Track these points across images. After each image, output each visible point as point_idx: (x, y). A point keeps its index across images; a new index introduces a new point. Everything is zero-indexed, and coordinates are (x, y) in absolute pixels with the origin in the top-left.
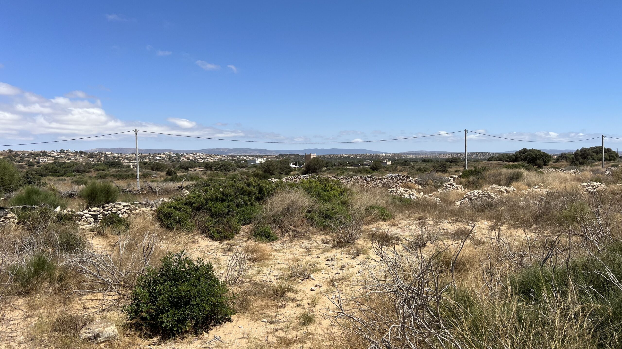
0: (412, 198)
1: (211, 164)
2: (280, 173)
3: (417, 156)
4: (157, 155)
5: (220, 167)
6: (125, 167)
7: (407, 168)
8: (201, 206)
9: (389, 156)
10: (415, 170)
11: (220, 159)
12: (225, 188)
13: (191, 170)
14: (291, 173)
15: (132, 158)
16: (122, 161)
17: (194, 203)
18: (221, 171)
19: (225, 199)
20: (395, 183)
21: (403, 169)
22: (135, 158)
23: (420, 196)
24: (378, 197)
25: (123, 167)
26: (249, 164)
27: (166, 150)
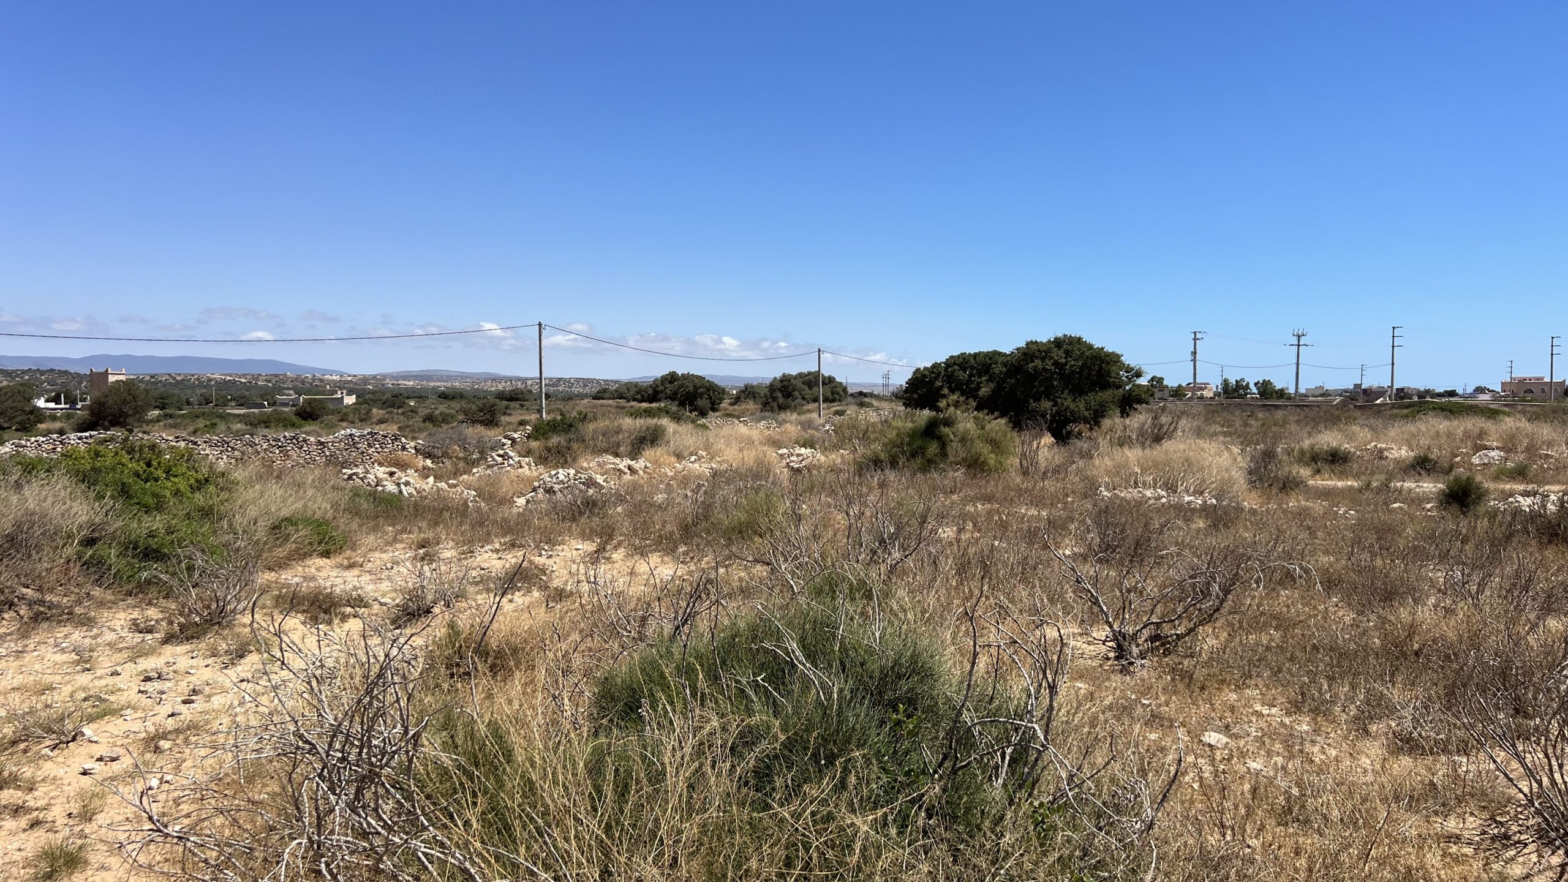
0: (405, 493)
3: (425, 383)
7: (398, 414)
9: (351, 381)
10: (418, 419)
14: (39, 425)
20: (363, 453)
21: (387, 416)
23: (424, 487)
24: (310, 492)
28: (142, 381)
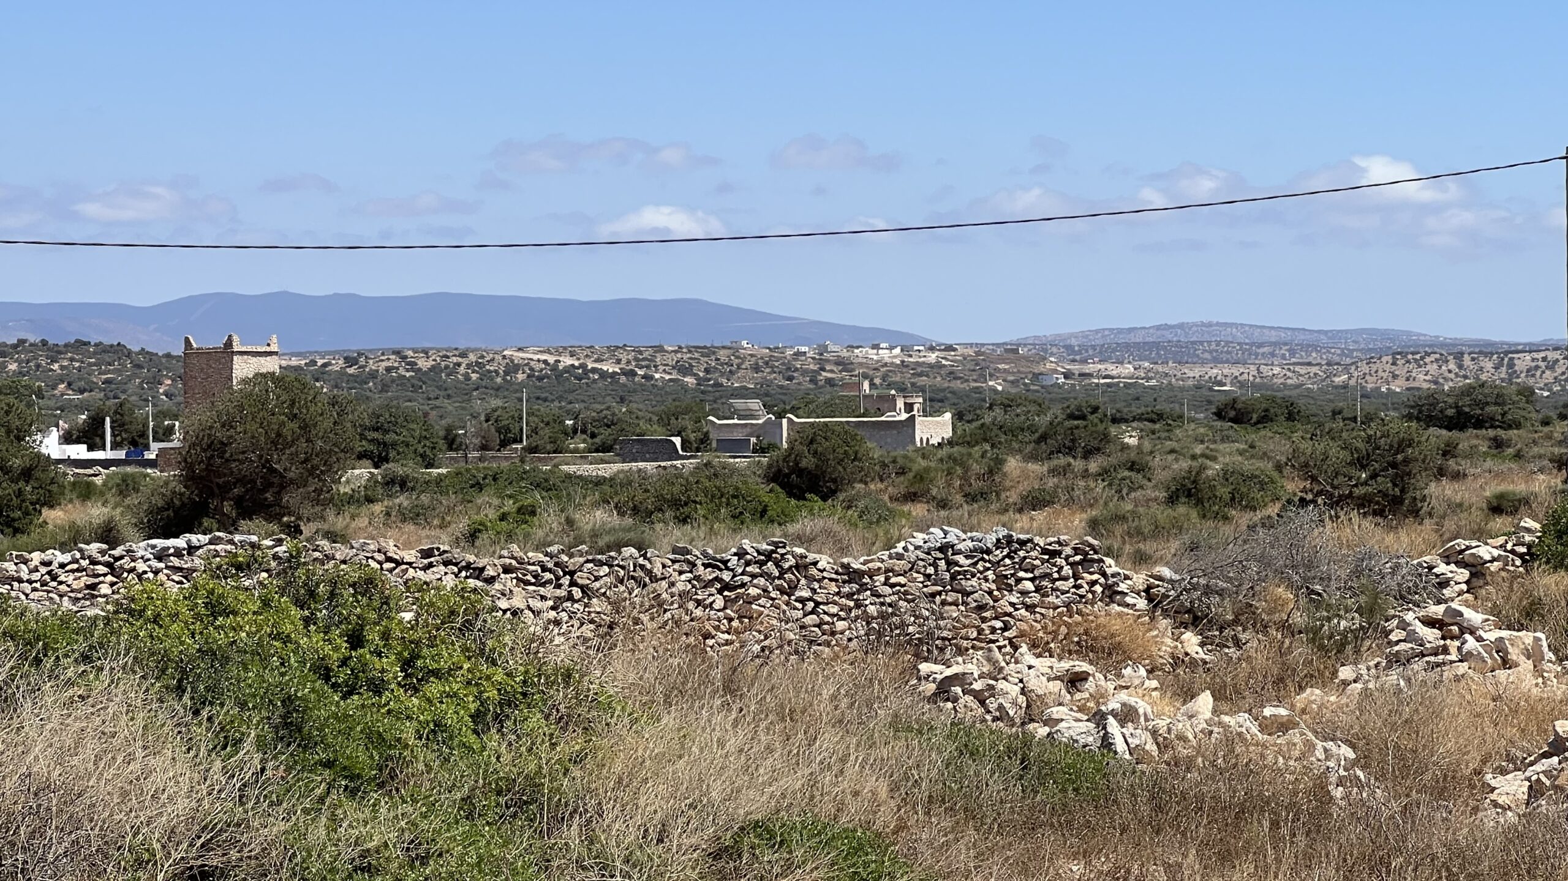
0: (1120, 746)
3: (1170, 367)
7: (1085, 475)
9: (937, 366)
10: (1151, 493)
14: (46, 512)
20: (981, 608)
21: (1051, 482)
23: (1182, 726)
24: (829, 740)
28: (321, 374)
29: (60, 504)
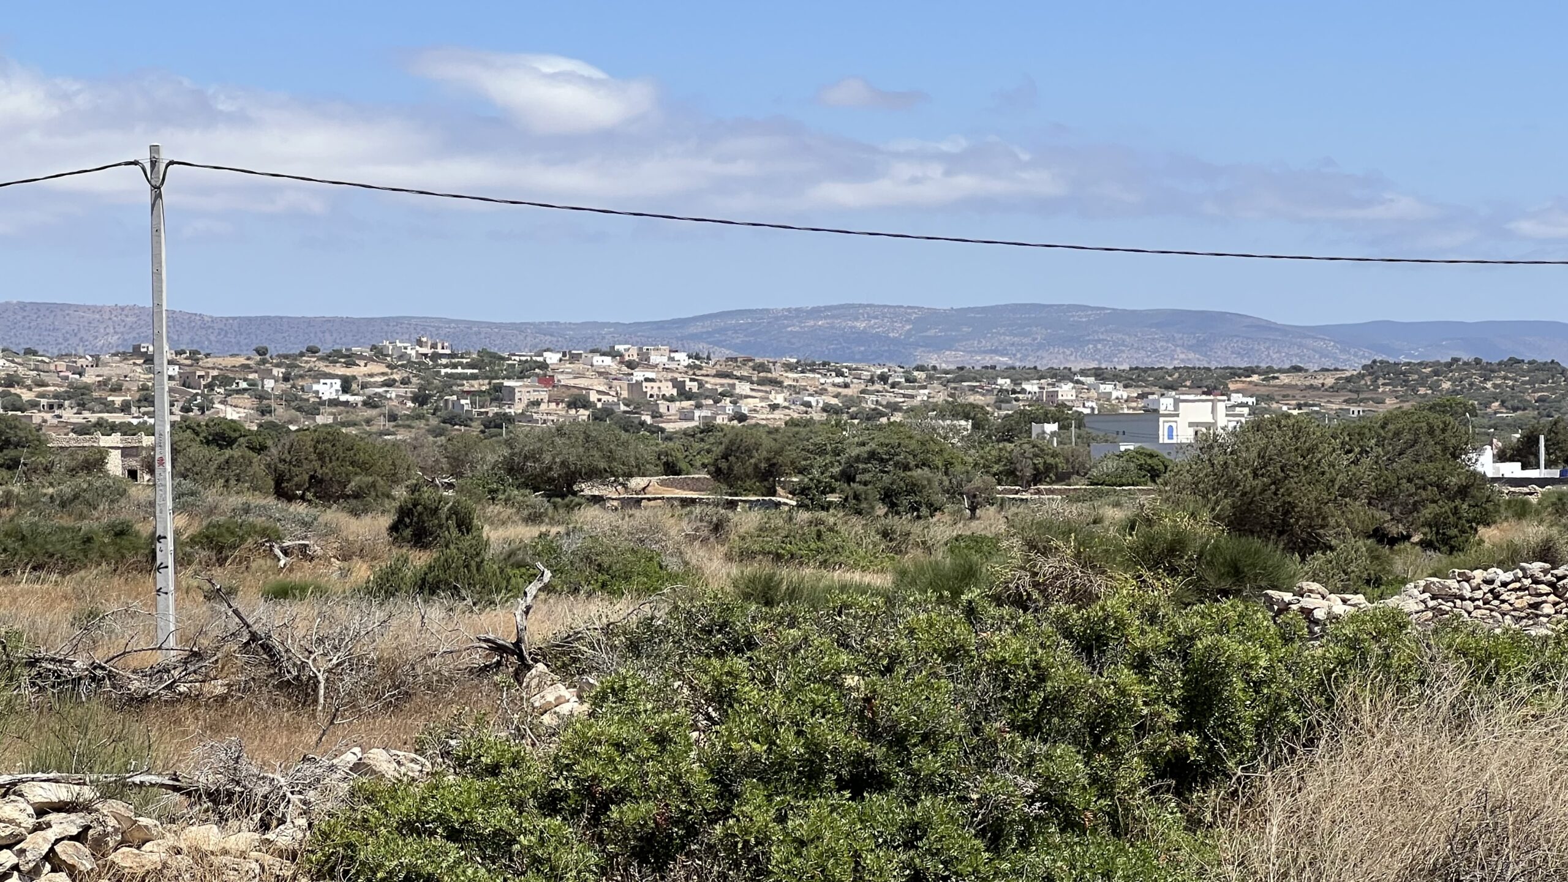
1: (767, 442)
2: (1379, 535)
4: (322, 366)
5: (848, 477)
6: (62, 464)
8: (676, 823)
11: (850, 402)
12: (889, 669)
13: (597, 500)
14: (1482, 530)
15: (117, 389)
16: (37, 417)
17: (620, 795)
18: (855, 505)
19: (883, 767)
22: (144, 388)
25: (48, 470)
26: (1097, 451)
27: (398, 321)
29: (1495, 522)
